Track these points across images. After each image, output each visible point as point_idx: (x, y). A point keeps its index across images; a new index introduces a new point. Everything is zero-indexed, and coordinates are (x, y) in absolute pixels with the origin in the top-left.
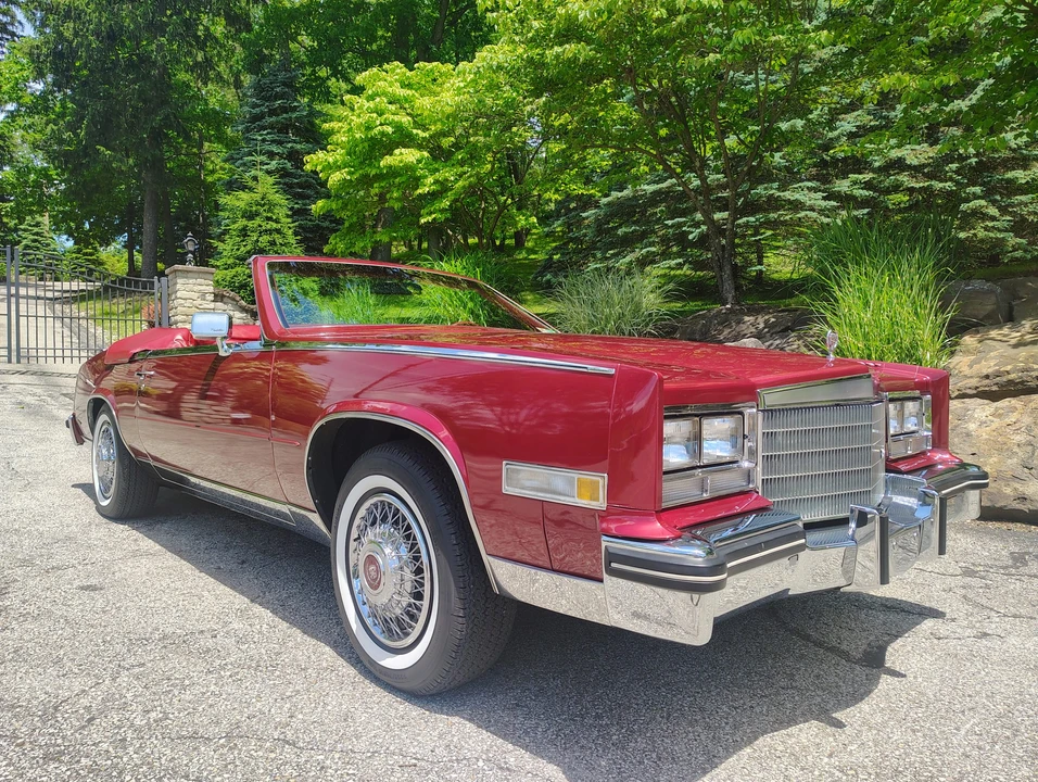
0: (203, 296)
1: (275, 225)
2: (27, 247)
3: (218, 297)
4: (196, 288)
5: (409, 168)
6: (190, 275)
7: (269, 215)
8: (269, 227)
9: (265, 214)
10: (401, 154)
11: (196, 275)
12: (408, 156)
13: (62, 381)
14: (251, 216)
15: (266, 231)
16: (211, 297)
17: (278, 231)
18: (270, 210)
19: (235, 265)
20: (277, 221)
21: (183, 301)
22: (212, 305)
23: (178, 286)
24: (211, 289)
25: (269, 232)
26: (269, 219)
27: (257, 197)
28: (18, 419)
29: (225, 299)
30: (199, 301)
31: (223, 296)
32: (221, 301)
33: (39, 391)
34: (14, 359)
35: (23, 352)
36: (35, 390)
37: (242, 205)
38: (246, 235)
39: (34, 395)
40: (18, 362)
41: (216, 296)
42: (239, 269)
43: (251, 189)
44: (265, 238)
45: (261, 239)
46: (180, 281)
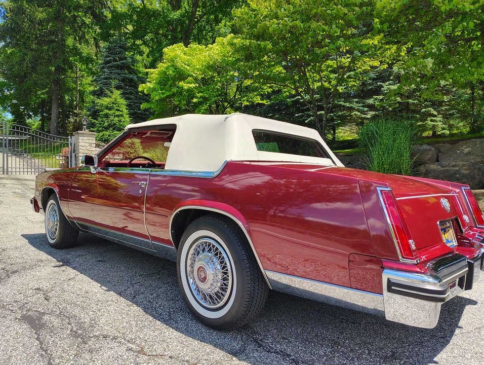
0: (91, 145)
1: (121, 113)
3: (97, 146)
4: (87, 141)
6: (85, 135)
7: (118, 108)
8: (118, 114)
9: (116, 108)
11: (87, 136)
13: (27, 182)
14: (110, 109)
15: (117, 115)
16: (94, 145)
17: (122, 116)
18: (118, 106)
19: (103, 131)
20: (121, 111)
21: (82, 147)
22: (94, 149)
23: (80, 140)
24: (94, 142)
26: (117, 110)
27: (112, 100)
28: (18, 199)
29: (100, 146)
30: (88, 147)
31: (99, 145)
32: (99, 147)
33: (20, 187)
34: (5, 173)
35: (10, 170)
36: (18, 187)
37: (105, 103)
38: (108, 117)
39: (19, 189)
40: (7, 174)
42: (104, 132)
43: (110, 97)
44: (116, 119)
45: (115, 119)
46: (80, 138)
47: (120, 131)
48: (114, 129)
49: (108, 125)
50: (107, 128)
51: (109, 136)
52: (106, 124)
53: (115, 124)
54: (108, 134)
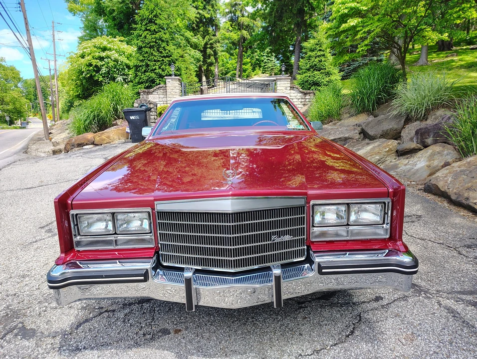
0: (286, 88)
1: (322, 53)
2: (266, 62)
3: (292, 88)
4: (284, 85)
5: (354, 27)
6: (282, 80)
7: (320, 48)
8: (319, 54)
10: (350, 22)
11: (284, 80)
12: (352, 22)
14: (312, 50)
16: (289, 88)
17: (324, 55)
18: (321, 46)
19: (305, 73)
20: (324, 51)
22: (289, 92)
23: (278, 85)
24: (289, 85)
25: (319, 56)
26: (320, 50)
27: (316, 41)
29: (294, 89)
30: (285, 91)
31: (294, 87)
37: (310, 46)
38: (310, 59)
41: (291, 87)
44: (317, 59)
46: (278, 83)
47: (320, 71)
48: (314, 70)
49: (310, 66)
50: (308, 70)
51: (310, 77)
52: (308, 66)
53: (315, 65)
54: (309, 75)
